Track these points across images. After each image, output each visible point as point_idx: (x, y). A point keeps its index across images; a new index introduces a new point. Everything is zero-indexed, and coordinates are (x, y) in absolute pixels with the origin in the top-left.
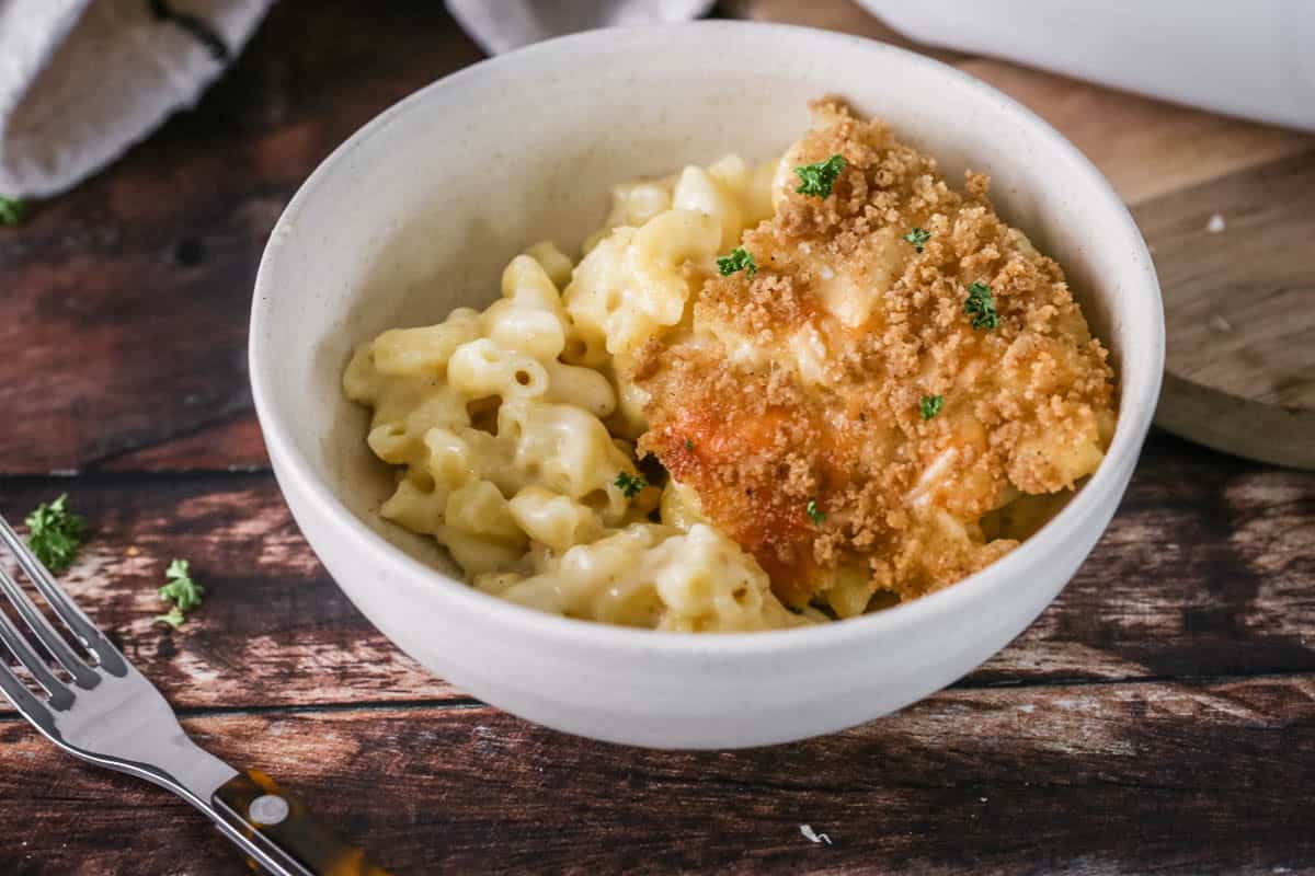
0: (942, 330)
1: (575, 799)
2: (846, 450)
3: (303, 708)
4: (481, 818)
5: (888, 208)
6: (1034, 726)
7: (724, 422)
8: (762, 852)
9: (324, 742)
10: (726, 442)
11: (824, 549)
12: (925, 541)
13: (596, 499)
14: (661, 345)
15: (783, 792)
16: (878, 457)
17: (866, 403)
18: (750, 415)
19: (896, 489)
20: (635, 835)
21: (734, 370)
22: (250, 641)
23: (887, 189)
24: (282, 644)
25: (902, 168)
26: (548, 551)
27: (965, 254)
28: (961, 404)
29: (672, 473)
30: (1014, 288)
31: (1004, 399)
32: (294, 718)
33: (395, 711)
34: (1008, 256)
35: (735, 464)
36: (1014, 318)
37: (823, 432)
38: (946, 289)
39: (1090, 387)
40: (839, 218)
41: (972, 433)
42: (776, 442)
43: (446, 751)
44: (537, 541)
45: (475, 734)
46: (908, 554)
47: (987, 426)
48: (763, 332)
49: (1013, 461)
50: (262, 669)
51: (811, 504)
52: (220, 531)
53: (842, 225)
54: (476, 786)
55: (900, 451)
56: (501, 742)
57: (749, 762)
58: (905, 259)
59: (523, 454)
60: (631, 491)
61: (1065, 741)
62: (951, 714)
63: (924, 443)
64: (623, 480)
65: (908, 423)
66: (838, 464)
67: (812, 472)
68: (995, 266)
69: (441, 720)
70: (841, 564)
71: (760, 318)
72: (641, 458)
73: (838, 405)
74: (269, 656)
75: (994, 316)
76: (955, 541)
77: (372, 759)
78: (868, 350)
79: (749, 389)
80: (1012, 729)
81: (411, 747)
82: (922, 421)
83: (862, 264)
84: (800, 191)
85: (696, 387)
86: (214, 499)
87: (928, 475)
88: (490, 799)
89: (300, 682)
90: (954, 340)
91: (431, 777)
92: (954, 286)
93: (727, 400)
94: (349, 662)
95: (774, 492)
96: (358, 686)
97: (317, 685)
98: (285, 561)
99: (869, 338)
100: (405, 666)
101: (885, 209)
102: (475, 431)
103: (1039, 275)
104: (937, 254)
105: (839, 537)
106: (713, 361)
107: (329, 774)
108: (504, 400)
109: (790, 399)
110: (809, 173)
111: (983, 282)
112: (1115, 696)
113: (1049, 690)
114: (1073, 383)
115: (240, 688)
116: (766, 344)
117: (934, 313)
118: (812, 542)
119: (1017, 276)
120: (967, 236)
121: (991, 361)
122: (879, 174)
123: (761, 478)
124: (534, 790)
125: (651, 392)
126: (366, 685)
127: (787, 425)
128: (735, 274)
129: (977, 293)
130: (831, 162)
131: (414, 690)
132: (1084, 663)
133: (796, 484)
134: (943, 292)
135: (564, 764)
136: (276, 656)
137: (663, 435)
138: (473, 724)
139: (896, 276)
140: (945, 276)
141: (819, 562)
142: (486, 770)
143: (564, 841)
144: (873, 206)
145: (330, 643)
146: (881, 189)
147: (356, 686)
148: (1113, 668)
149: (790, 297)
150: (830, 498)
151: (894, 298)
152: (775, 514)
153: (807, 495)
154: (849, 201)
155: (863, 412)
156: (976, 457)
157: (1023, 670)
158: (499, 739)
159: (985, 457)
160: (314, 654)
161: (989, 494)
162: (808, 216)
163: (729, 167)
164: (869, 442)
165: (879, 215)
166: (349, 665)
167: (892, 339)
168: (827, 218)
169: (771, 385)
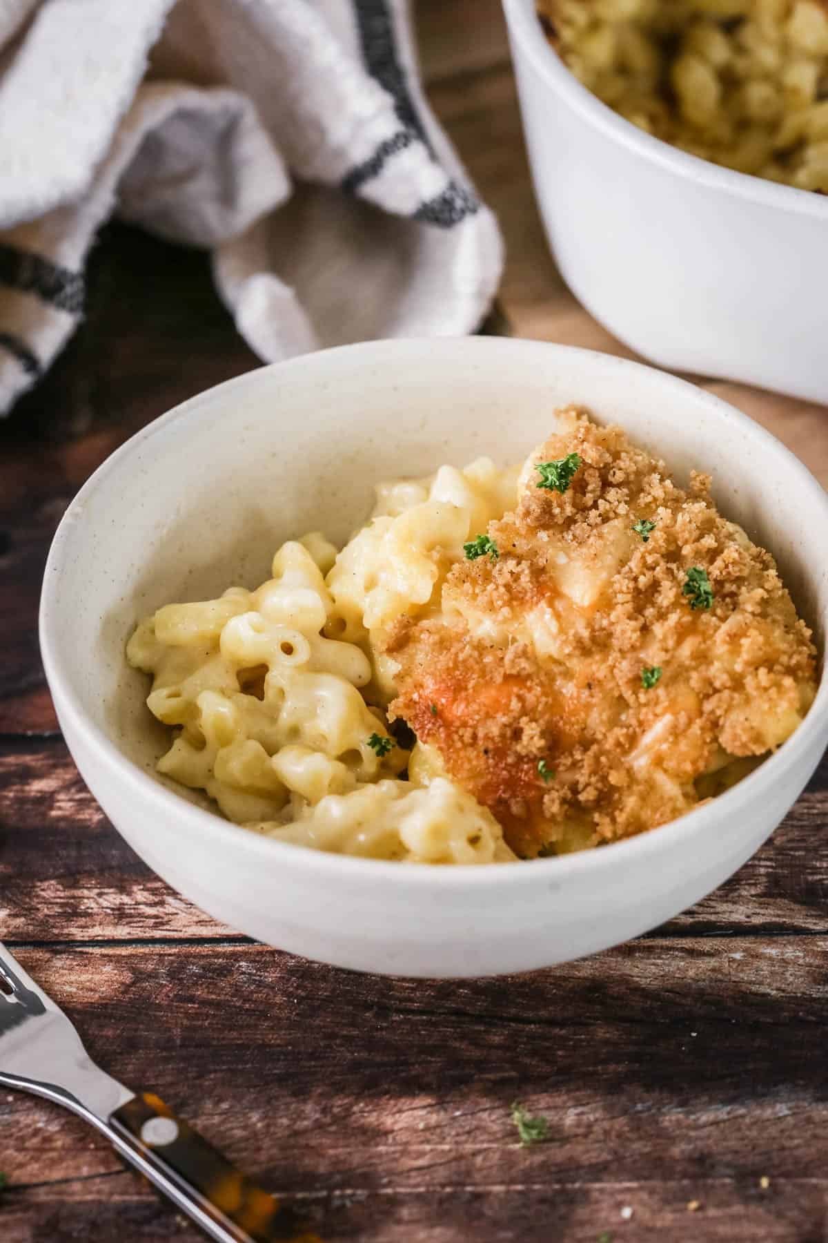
0: (663, 610)
1: (324, 1027)
2: (575, 716)
3: (84, 943)
4: (239, 1042)
5: (619, 502)
6: (742, 971)
7: (466, 689)
8: (491, 1076)
9: (101, 973)
10: (467, 707)
11: (552, 804)
12: (643, 798)
13: (351, 757)
14: (411, 621)
15: (513, 1024)
16: (602, 722)
17: (593, 674)
18: (489, 683)
19: (618, 750)
20: (378, 1059)
21: (476, 644)
22: (39, 884)
23: (619, 485)
24: (67, 887)
25: (634, 467)
26: (305, 802)
27: (686, 542)
29: (418, 734)
30: (729, 573)
31: (717, 672)
32: (76, 952)
33: (166, 947)
34: (727, 545)
35: (475, 727)
36: (728, 600)
37: (554, 699)
38: (667, 574)
39: (794, 661)
40: (575, 511)
41: (687, 701)
42: (512, 708)
43: (210, 983)
44: (295, 792)
45: (238, 969)
46: (628, 810)
47: (701, 696)
48: (502, 610)
49: (723, 727)
50: (48, 908)
52: (16, 787)
53: (578, 517)
54: (238, 1014)
55: (623, 717)
56: (261, 976)
57: (483, 997)
58: (633, 547)
59: (286, 717)
60: (382, 751)
61: (769, 985)
62: (667, 959)
63: (644, 710)
64: (375, 741)
65: (630, 692)
66: (568, 727)
67: (543, 734)
68: (713, 555)
69: (207, 956)
70: (568, 818)
71: (500, 597)
72: (391, 721)
73: (568, 675)
74: (55, 898)
75: (710, 597)
76: (671, 799)
77: (144, 989)
78: (597, 627)
79: (488, 659)
80: (722, 974)
81: (178, 979)
82: (642, 690)
83: (593, 551)
84: (540, 486)
85: (441, 658)
86: (12, 760)
87: (647, 739)
88: (248, 1026)
89: (82, 921)
90: (673, 618)
91: (196, 1006)
92: (675, 571)
93: (469, 669)
94: (127, 904)
95: (509, 752)
96: (135, 925)
97: (97, 923)
98: (71, 815)
99: (598, 615)
100: (176, 908)
101: (616, 503)
102: (242, 695)
103: (753, 563)
104: (661, 542)
105: (565, 794)
106: (457, 634)
107: (104, 1002)
108: (271, 668)
109: (524, 669)
110: (548, 470)
111: (701, 567)
112: (818, 946)
113: (758, 940)
114: (779, 657)
115: (29, 924)
116: (505, 621)
117: (656, 595)
118: (542, 797)
119: (733, 563)
120: (689, 527)
121: (706, 637)
122: (612, 472)
123: (497, 739)
124: (288, 1018)
125: (401, 663)
126: (141, 924)
127: (521, 692)
128: (480, 559)
129: (695, 576)
130: (568, 460)
131: (187, 929)
132: (790, 917)
133: (528, 745)
134: (665, 576)
135: (316, 997)
136: (60, 898)
137: (411, 700)
138: (236, 960)
139: (623, 562)
140: (667, 562)
141: (548, 815)
142: (245, 1001)
143: (313, 1063)
144: (606, 500)
145: (111, 887)
146: (613, 486)
147: (132, 925)
148: (817, 921)
149: (528, 579)
150: (559, 758)
151: (622, 581)
152: (509, 772)
153: (539, 755)
154: (585, 496)
155: (590, 681)
156: (690, 722)
157: (735, 922)
158: (259, 973)
159: (699, 722)
160: (96, 897)
161: (701, 756)
162: (547, 508)
163: (481, 468)
164: (595, 709)
165: (611, 508)
166: (126, 907)
167: (618, 617)
168: (564, 509)
169: (509, 656)
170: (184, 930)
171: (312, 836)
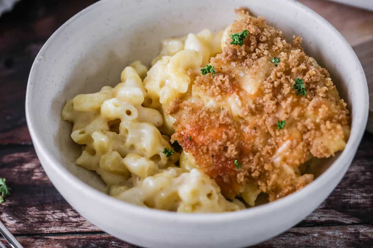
0: (285, 96)
2: (249, 141)
3: (47, 234)
5: (265, 50)
6: (318, 242)
7: (204, 130)
10: (204, 137)
11: (241, 178)
12: (279, 175)
13: (155, 158)
14: (180, 101)
16: (261, 143)
17: (257, 123)
18: (213, 127)
19: (268, 155)
21: (207, 110)
22: (28, 209)
23: (264, 42)
24: (40, 210)
25: (270, 35)
26: (138, 178)
27: (293, 67)
28: (292, 123)
29: (184, 148)
30: (312, 80)
31: (308, 122)
32: (44, 238)
33: (81, 236)
34: (309, 68)
35: (208, 146)
36: (312, 91)
37: (240, 134)
38: (286, 80)
39: (340, 118)
40: (246, 53)
41: (297, 135)
42: (223, 138)
44: (133, 174)
45: (111, 245)
46: (272, 180)
47: (302, 132)
48: (218, 96)
49: (312, 145)
50: (32, 219)
51: (236, 161)
52: (18, 167)
53: (248, 56)
55: (269, 141)
58: (271, 69)
59: (128, 141)
60: (169, 155)
62: (287, 237)
63: (278, 138)
64: (166, 151)
65: (272, 131)
66: (246, 146)
67: (236, 149)
68: (304, 72)
69: (98, 239)
70: (247, 183)
71: (217, 91)
72: (172, 143)
73: (246, 123)
74: (35, 215)
75: (305, 91)
76: (290, 175)
78: (257, 103)
79: (213, 118)
80: (310, 243)
82: (277, 130)
83: (255, 71)
84: (232, 43)
85: (193, 117)
86: (16, 155)
87: (280, 150)
89: (47, 225)
90: (290, 100)
92: (289, 79)
93: (204, 121)
94: (65, 217)
95: (222, 156)
96: (68, 226)
97: (53, 226)
98: (41, 178)
99: (258, 98)
101: (263, 50)
102: (110, 132)
103: (321, 75)
104: (283, 67)
105: (246, 173)
106: (199, 107)
108: (122, 121)
109: (228, 122)
110: (235, 37)
111: (300, 77)
112: (348, 230)
113: (324, 228)
114: (334, 116)
115: (24, 227)
116: (219, 101)
117: (282, 89)
118: (236, 175)
119: (313, 76)
120: (294, 60)
121: (303, 107)
122: (261, 37)
123: (217, 151)
125: (176, 118)
126: (70, 226)
127: (227, 131)
128: (208, 74)
129: (298, 82)
130: (243, 33)
131: (89, 227)
132: (336, 218)
133: (231, 153)
134: (285, 81)
136: (37, 215)
137: (181, 134)
138: (110, 241)
139: (267, 75)
140: (286, 75)
141: (239, 182)
144: (259, 49)
145: (57, 210)
146: (262, 43)
147: (67, 226)
148: (347, 219)
149: (228, 83)
150: (243, 158)
151: (268, 84)
152: (223, 164)
153: (235, 157)
154: (250, 47)
155: (255, 126)
156: (298, 143)
157: (314, 220)
158: (120, 246)
159: (301, 144)
160: (52, 214)
161: (303, 157)
162: (235, 53)
163: (206, 33)
164: (258, 138)
165: (261, 52)
166: (64, 218)
167: (266, 99)
168: (242, 53)
169: (221, 116)
170: (88, 228)
171: (141, 193)
